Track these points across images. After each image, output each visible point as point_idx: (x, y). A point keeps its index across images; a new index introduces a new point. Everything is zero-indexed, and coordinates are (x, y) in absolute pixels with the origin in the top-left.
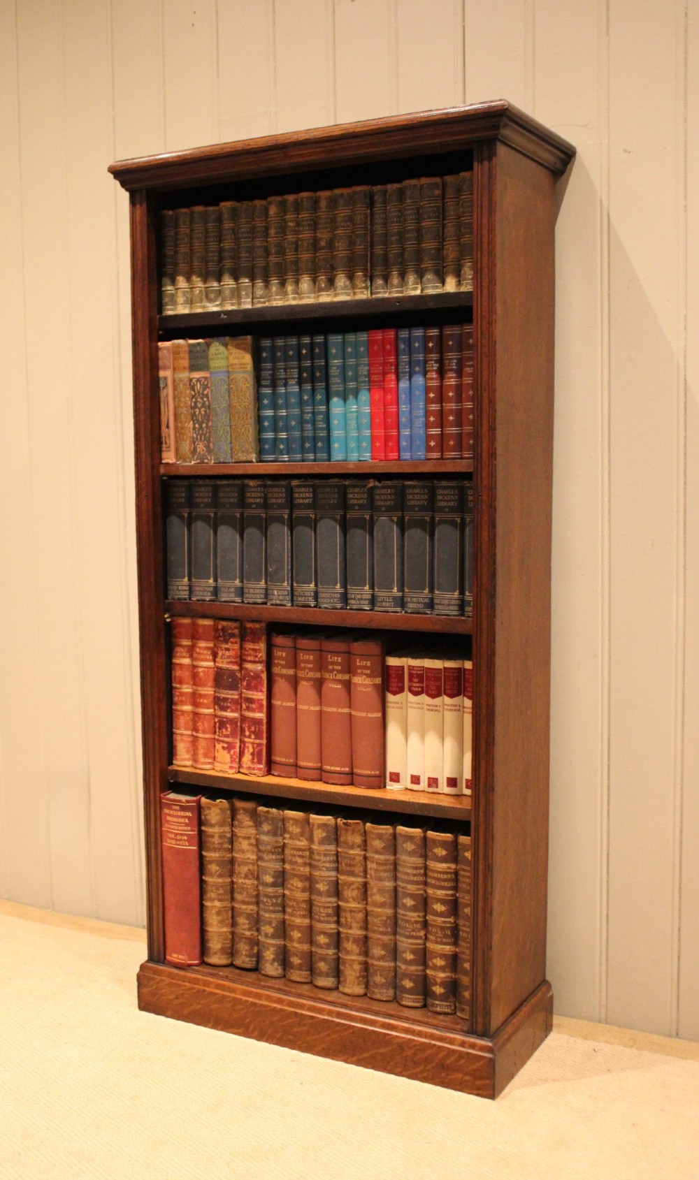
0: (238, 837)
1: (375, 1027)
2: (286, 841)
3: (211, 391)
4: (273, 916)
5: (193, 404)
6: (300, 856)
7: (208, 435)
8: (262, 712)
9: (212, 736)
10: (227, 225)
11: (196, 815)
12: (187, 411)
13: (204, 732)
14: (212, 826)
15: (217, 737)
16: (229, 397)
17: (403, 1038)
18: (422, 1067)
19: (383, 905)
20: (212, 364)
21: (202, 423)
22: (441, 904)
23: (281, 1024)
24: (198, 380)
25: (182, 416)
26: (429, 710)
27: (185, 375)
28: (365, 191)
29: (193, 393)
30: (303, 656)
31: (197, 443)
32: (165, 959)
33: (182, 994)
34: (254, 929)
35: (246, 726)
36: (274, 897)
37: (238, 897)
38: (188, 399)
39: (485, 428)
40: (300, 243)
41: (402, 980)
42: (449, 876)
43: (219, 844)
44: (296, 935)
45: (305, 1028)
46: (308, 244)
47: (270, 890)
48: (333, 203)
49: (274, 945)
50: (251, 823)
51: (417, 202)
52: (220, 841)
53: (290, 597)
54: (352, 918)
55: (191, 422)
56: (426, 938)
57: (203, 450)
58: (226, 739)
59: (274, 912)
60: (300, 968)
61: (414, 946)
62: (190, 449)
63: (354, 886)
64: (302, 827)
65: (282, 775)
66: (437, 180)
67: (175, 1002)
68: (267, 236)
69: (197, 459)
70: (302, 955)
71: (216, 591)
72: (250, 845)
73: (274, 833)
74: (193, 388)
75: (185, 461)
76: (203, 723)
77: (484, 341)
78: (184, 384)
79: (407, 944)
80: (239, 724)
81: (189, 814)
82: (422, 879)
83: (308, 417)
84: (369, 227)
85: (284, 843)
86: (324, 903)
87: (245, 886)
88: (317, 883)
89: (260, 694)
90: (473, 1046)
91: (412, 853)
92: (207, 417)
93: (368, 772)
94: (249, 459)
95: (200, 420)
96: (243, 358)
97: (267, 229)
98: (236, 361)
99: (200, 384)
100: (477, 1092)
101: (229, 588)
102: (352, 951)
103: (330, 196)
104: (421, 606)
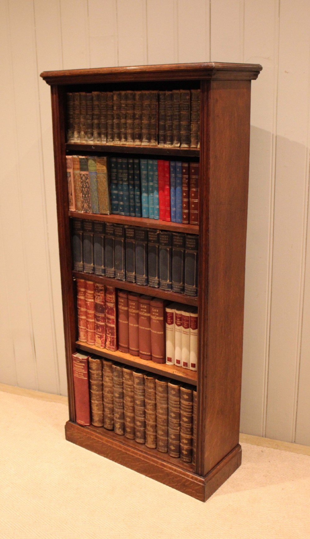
0: (105, 376)
1: (157, 464)
2: (124, 381)
3: (90, 180)
4: (119, 410)
5: (82, 185)
6: (129, 388)
7: (88, 200)
8: (114, 324)
9: (94, 331)
10: (96, 103)
11: (87, 365)
12: (80, 188)
13: (90, 329)
14: (94, 370)
15: (96, 332)
16: (97, 184)
17: (168, 471)
18: (176, 484)
19: (162, 414)
20: (90, 168)
21: (86, 195)
22: (186, 418)
23: (121, 456)
24: (84, 175)
25: (77, 190)
26: (183, 333)
27: (78, 172)
28: (156, 93)
29: (82, 181)
30: (130, 303)
31: (84, 203)
32: (76, 421)
33: (83, 437)
34: (112, 414)
35: (107, 329)
36: (119, 403)
37: (105, 400)
38: (80, 183)
39: (204, 217)
40: (127, 115)
41: (170, 446)
42: (189, 407)
43: (97, 378)
44: (128, 420)
45: (130, 460)
46: (131, 116)
47: (117, 400)
48: (142, 96)
49: (119, 422)
50: (109, 371)
51: (179, 101)
52: (97, 377)
53: (124, 277)
54: (150, 417)
55: (81, 194)
56: (180, 430)
57: (87, 207)
58: (99, 334)
59: (120, 409)
60: (130, 433)
61: (175, 433)
62: (81, 206)
63: (151, 404)
64: (130, 376)
65: (123, 351)
66: (188, 91)
68: (113, 109)
69: (84, 211)
70: (131, 428)
71: (94, 269)
72: (110, 380)
73: (118, 376)
74: (81, 178)
75: (79, 211)
76: (90, 325)
77: (204, 177)
78: (78, 176)
79: (172, 431)
80: (105, 327)
81: (83, 364)
82: (178, 406)
83: (132, 196)
84: (157, 111)
85: (123, 381)
86: (139, 409)
87: (108, 396)
88: (136, 400)
89: (113, 316)
90: (196, 479)
91: (174, 395)
92: (88, 192)
93: (158, 357)
94: (106, 213)
95: (85, 193)
96: (103, 167)
97: (113, 106)
98: (100, 168)
99: (85, 177)
100: (198, 498)
101: (99, 269)
102: (150, 430)
103: (140, 94)
104: (179, 290)
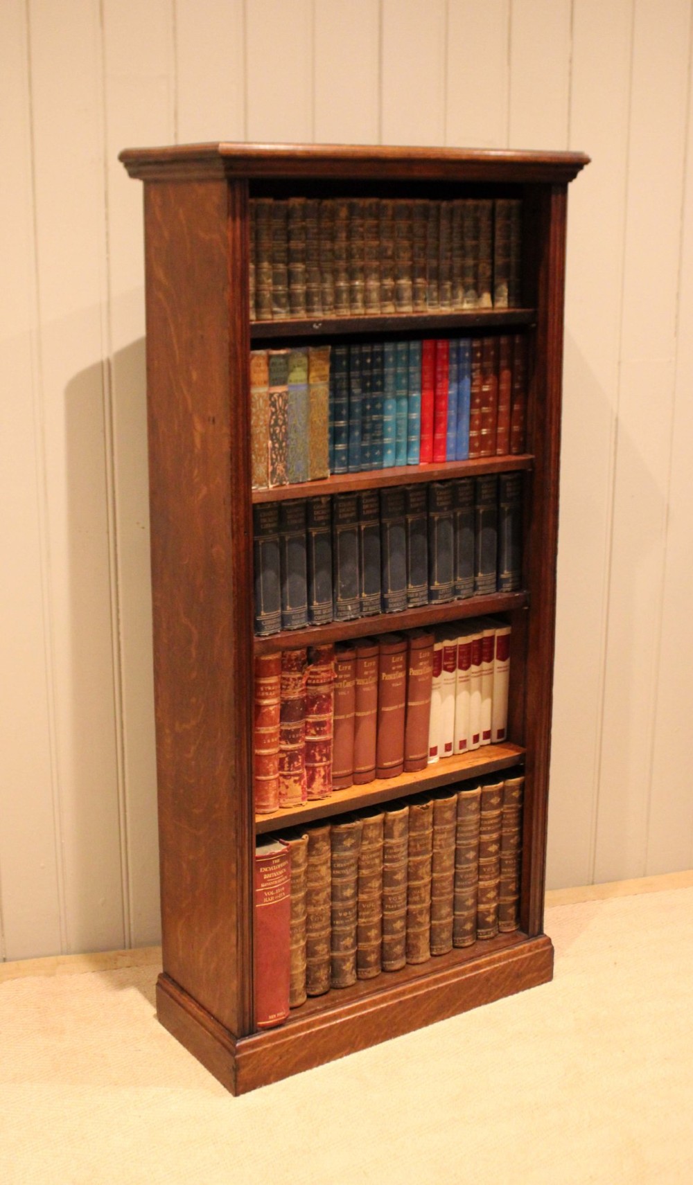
1: (466, 974)
2: (365, 848)
3: (290, 406)
4: (352, 926)
5: (272, 422)
7: (286, 455)
12: (265, 430)
14: (299, 865)
15: (285, 773)
16: (309, 411)
18: (502, 986)
20: (291, 376)
21: (283, 441)
22: (492, 845)
23: (385, 1021)
24: (280, 395)
25: (261, 435)
26: (461, 682)
27: (265, 390)
29: (273, 410)
30: (363, 665)
31: (276, 463)
33: (287, 1051)
34: (330, 949)
35: (314, 751)
36: (354, 907)
38: (267, 416)
47: (350, 903)
49: (352, 955)
53: (359, 609)
55: (270, 442)
57: (282, 471)
58: (298, 772)
60: (373, 963)
61: (470, 892)
62: (266, 472)
64: (380, 829)
65: (344, 787)
67: (279, 1063)
69: (276, 482)
70: (378, 948)
74: (273, 404)
75: (261, 485)
76: (274, 764)
78: (264, 401)
79: (467, 893)
81: (286, 863)
83: (369, 426)
85: (362, 851)
88: (397, 874)
89: (328, 714)
91: (474, 811)
92: (286, 434)
94: (325, 475)
95: (281, 439)
96: (323, 369)
97: (336, 231)
98: (317, 373)
99: (283, 400)
101: (300, 614)
102: (424, 922)
103: (396, 205)
